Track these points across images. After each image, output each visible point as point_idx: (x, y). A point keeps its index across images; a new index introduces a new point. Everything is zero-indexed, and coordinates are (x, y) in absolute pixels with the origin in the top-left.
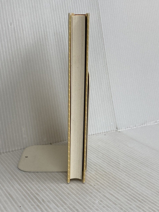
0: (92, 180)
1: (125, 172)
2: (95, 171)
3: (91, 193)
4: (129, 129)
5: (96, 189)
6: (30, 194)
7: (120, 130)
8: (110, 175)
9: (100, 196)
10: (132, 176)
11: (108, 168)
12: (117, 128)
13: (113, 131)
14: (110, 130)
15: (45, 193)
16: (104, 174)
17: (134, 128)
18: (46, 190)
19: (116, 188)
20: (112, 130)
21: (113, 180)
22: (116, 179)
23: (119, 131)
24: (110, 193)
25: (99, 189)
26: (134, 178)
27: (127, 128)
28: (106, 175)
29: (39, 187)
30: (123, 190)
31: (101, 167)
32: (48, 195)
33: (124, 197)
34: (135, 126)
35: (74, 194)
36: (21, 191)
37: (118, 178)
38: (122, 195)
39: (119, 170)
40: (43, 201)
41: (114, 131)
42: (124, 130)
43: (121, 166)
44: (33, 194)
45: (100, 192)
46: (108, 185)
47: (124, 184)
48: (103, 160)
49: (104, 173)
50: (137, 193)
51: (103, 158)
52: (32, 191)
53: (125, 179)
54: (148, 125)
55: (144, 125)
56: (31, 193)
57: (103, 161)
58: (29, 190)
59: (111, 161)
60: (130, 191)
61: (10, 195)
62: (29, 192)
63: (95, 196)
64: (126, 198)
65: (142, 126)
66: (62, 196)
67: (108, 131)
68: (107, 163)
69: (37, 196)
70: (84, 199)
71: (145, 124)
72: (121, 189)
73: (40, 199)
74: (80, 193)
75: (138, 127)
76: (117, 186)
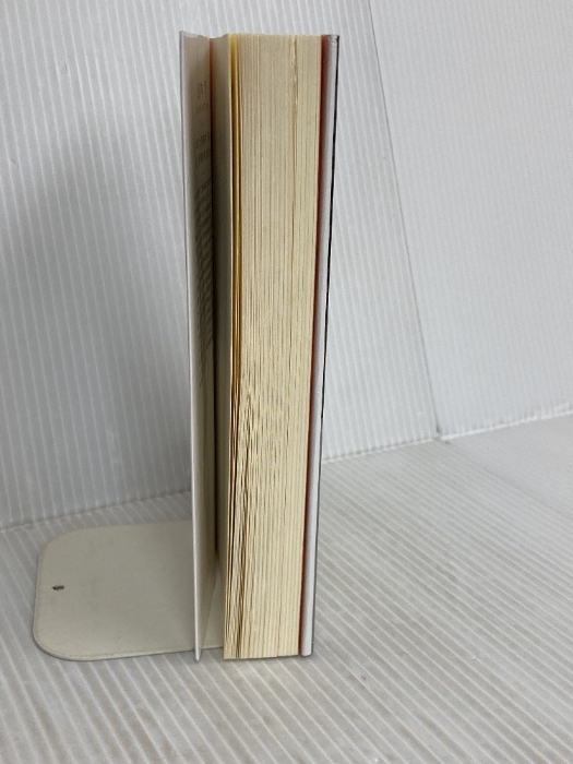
0: (355, 653)
1: (477, 618)
2: (365, 609)
3: (353, 715)
4: (479, 431)
5: (370, 698)
6: (120, 714)
7: (450, 437)
8: (421, 631)
9: (385, 731)
10: (505, 639)
11: (412, 599)
12: (438, 430)
13: (426, 438)
14: (415, 437)
15: (176, 710)
16: (399, 626)
17: (499, 427)
18: (180, 698)
19: (446, 693)
20: (422, 435)
21: (434, 656)
22: (441, 648)
23: (444, 438)
24: (423, 718)
25: (384, 696)
26: (513, 645)
27: (475, 428)
28: (407, 632)
29: (156, 681)
30: (473, 702)
31: (387, 591)
32: (186, 724)
33: (476, 736)
34: (501, 422)
35: (288, 722)
36: (86, 701)
37: (453, 645)
38: (468, 728)
39: (453, 610)
40: (167, 748)
41: (430, 440)
42: (464, 434)
43: (459, 588)
44: (129, 715)
45: (385, 713)
46: (415, 680)
47: (475, 676)
48: (394, 559)
49: (398, 619)
50: (527, 720)
51: (394, 553)
52: (128, 699)
53: (477, 653)
54: (544, 417)
55: (529, 419)
56: (125, 707)
57: (393, 563)
58: (118, 697)
59: (420, 564)
60: (499, 711)
61: (43, 715)
62: (116, 707)
63: (365, 730)
64: (487, 746)
65: (523, 421)
66: (240, 728)
67: (407, 439)
68: (407, 574)
69: (145, 726)
70: (325, 744)
71: (533, 415)
72: (466, 697)
73: (153, 742)
74: (310, 717)
75: (511, 425)
76: (451, 683)
